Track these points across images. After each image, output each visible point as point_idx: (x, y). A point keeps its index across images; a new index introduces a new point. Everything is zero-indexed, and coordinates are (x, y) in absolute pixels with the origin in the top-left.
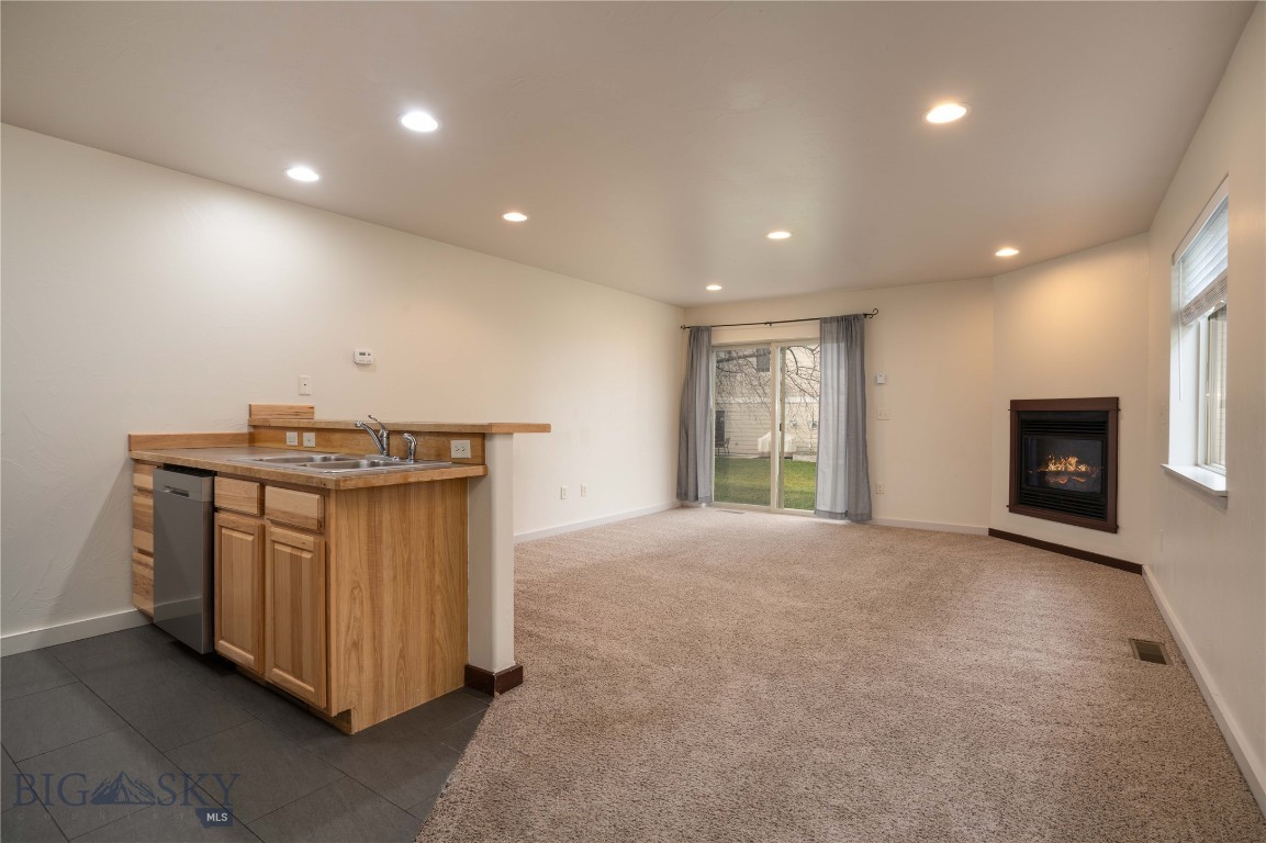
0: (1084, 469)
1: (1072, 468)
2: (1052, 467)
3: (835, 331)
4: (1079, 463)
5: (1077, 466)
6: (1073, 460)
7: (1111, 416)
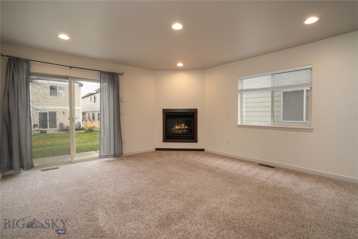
0: (187, 127)
1: (183, 127)
2: (176, 127)
3: (107, 77)
4: (185, 126)
5: (184, 127)
6: (183, 125)
7: (195, 113)
